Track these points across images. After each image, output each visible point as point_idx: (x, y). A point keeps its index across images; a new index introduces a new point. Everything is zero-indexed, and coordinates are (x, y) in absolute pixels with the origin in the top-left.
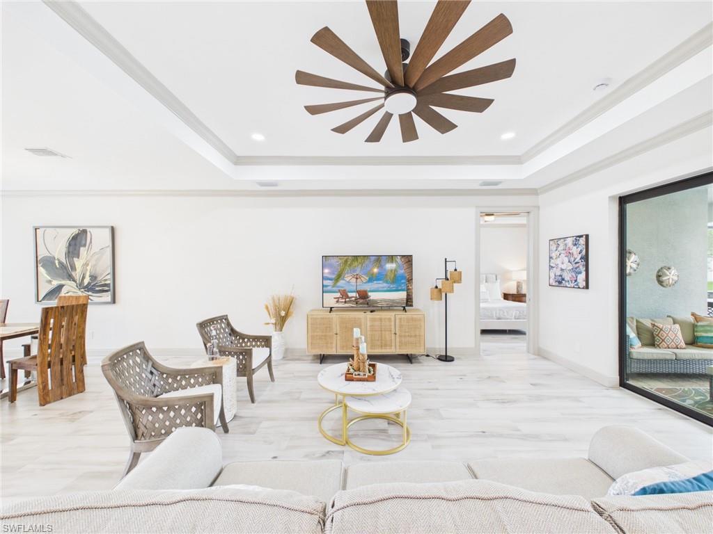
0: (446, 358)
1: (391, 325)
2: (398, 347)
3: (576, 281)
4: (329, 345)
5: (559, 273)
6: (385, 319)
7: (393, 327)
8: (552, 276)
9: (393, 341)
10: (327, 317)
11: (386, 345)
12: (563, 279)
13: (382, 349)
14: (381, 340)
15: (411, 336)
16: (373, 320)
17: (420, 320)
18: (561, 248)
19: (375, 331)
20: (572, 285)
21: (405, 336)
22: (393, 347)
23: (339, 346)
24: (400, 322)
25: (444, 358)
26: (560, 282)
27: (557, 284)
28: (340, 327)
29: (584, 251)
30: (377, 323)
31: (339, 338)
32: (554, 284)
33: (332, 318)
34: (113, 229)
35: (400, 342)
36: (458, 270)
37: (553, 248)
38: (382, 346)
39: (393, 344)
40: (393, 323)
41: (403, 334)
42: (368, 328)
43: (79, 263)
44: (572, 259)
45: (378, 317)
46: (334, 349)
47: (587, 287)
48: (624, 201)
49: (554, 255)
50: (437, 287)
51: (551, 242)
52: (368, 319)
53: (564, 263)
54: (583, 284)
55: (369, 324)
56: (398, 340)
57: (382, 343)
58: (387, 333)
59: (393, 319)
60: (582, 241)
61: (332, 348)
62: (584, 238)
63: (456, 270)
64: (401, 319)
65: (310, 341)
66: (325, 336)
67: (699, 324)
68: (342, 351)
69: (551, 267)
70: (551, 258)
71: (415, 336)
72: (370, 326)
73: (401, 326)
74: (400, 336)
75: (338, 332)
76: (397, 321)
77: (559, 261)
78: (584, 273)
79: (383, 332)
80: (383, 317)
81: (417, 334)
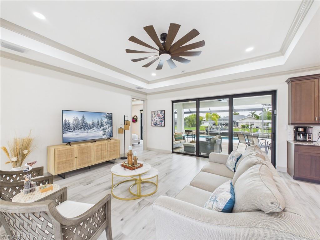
1: (106, 147)
2: (109, 158)
3: (161, 124)
4: (71, 165)
5: (155, 122)
6: (103, 144)
7: (107, 148)
8: (153, 123)
9: (107, 155)
10: (70, 148)
11: (103, 158)
12: (157, 124)
13: (102, 160)
14: (102, 155)
15: (114, 151)
16: (97, 146)
17: (118, 143)
18: (156, 114)
19: (99, 151)
20: (160, 125)
21: (112, 151)
22: (107, 158)
23: (78, 164)
24: (110, 145)
25: (123, 158)
26: (156, 125)
27: (155, 125)
28: (78, 153)
29: (164, 115)
31: (78, 159)
32: (153, 125)
33: (73, 149)
35: (110, 154)
36: (129, 120)
37: (153, 114)
40: (107, 146)
41: (111, 150)
44: (160, 118)
45: (100, 144)
46: (75, 167)
47: (164, 126)
48: (173, 102)
49: (153, 116)
50: (121, 128)
51: (152, 112)
52: (95, 146)
53: (157, 119)
54: (163, 125)
55: (95, 148)
56: (109, 153)
57: (101, 157)
58: (104, 151)
59: (107, 144)
60: (163, 112)
61: (73, 166)
62: (164, 111)
64: (110, 143)
65: (56, 166)
66: (69, 160)
67: (176, 135)
68: (79, 167)
69: (152, 120)
70: (152, 117)
72: (96, 149)
73: (110, 147)
75: (77, 156)
76: (109, 144)
77: (155, 118)
78: (164, 122)
79: (102, 151)
80: (102, 143)
81: (117, 149)
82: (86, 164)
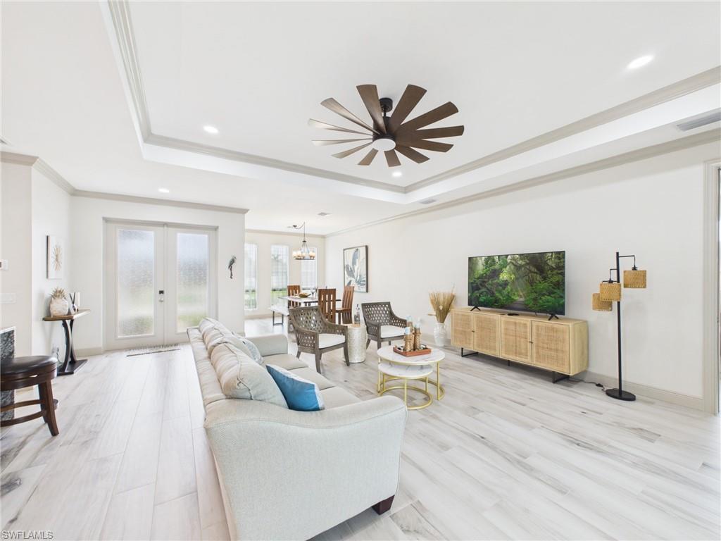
0: (620, 394)
1: (526, 332)
2: (534, 359)
4: (468, 341)
6: (520, 323)
7: (529, 335)
9: (529, 351)
10: (467, 314)
11: (521, 353)
13: (516, 356)
14: (516, 346)
15: (551, 349)
16: (508, 323)
17: (563, 332)
19: (510, 335)
21: (543, 347)
22: (529, 358)
23: (475, 344)
24: (538, 330)
25: (617, 394)
28: (477, 326)
30: (512, 327)
31: (476, 336)
33: (470, 316)
34: (367, 247)
35: (537, 354)
38: (516, 353)
39: (529, 354)
40: (529, 330)
41: (541, 345)
42: (503, 331)
43: (356, 268)
45: (513, 320)
46: (471, 346)
52: (503, 322)
55: (504, 326)
56: (534, 350)
57: (516, 350)
58: (522, 340)
59: (529, 325)
61: (470, 344)
63: (634, 268)
64: (538, 327)
65: (453, 334)
66: (465, 331)
68: (479, 349)
71: (557, 350)
72: (506, 329)
73: (538, 335)
74: (538, 346)
75: (475, 330)
76: (534, 328)
79: (518, 339)
80: (517, 321)
81: (559, 348)
82: (486, 348)
